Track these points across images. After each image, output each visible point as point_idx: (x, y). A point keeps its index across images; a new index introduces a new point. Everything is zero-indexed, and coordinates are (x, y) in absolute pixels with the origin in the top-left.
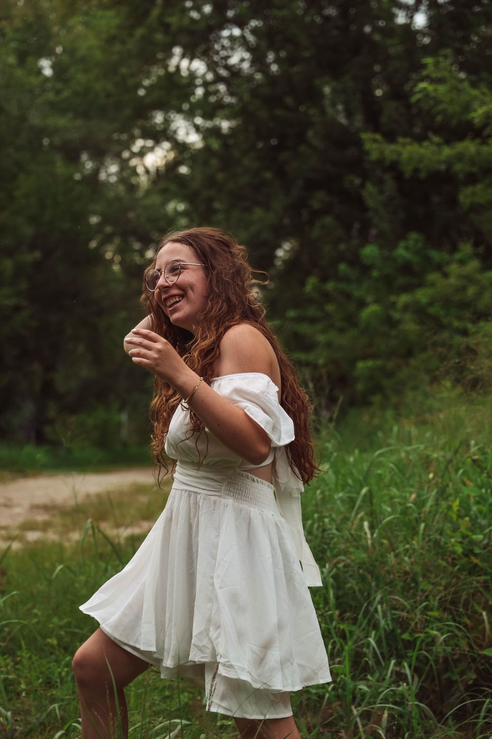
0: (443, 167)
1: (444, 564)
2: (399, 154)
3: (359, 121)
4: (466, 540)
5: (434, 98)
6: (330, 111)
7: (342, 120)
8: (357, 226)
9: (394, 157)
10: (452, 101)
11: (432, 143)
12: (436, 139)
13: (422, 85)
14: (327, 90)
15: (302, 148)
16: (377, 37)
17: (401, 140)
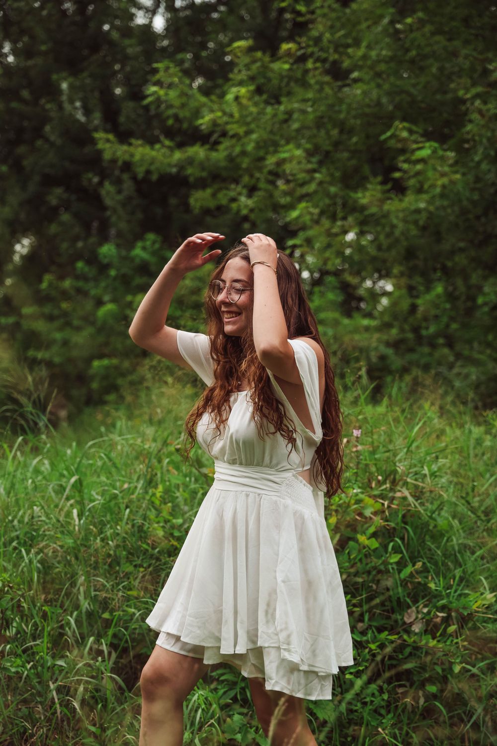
0: (174, 170)
1: (145, 546)
2: (132, 155)
3: (97, 118)
4: (169, 524)
5: (166, 101)
6: (67, 106)
7: (80, 117)
8: (95, 224)
9: (127, 157)
10: (183, 106)
11: (163, 146)
12: (167, 143)
13: (154, 89)
14: (64, 86)
15: (39, 143)
16: (115, 35)
17: (133, 141)
